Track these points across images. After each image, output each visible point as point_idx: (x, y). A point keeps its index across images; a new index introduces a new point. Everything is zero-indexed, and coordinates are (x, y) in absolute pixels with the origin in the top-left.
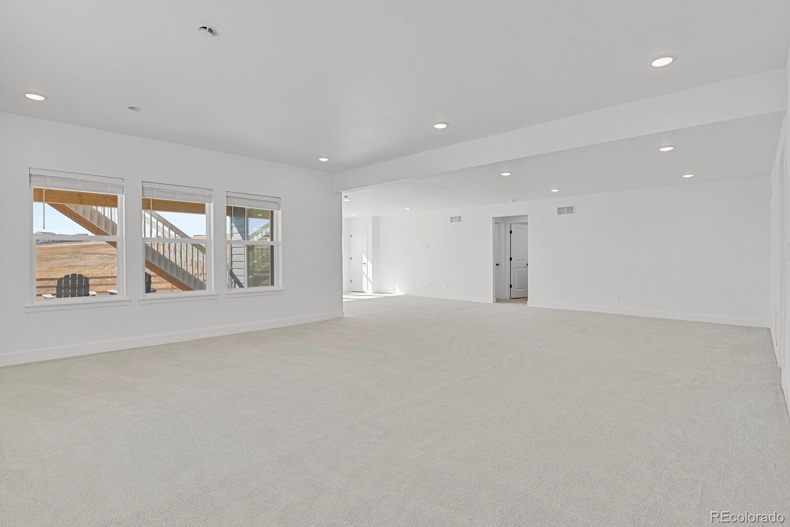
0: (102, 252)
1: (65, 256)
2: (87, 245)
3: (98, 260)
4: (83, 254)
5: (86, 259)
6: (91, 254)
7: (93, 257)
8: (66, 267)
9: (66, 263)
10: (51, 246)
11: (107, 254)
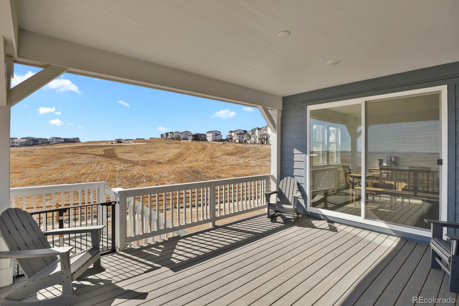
0: (89, 153)
1: (68, 156)
2: (80, 146)
3: (87, 159)
4: (78, 153)
5: (80, 158)
6: (83, 154)
7: (84, 156)
8: (70, 164)
9: (70, 161)
10: (60, 147)
11: (92, 154)
